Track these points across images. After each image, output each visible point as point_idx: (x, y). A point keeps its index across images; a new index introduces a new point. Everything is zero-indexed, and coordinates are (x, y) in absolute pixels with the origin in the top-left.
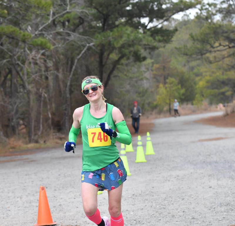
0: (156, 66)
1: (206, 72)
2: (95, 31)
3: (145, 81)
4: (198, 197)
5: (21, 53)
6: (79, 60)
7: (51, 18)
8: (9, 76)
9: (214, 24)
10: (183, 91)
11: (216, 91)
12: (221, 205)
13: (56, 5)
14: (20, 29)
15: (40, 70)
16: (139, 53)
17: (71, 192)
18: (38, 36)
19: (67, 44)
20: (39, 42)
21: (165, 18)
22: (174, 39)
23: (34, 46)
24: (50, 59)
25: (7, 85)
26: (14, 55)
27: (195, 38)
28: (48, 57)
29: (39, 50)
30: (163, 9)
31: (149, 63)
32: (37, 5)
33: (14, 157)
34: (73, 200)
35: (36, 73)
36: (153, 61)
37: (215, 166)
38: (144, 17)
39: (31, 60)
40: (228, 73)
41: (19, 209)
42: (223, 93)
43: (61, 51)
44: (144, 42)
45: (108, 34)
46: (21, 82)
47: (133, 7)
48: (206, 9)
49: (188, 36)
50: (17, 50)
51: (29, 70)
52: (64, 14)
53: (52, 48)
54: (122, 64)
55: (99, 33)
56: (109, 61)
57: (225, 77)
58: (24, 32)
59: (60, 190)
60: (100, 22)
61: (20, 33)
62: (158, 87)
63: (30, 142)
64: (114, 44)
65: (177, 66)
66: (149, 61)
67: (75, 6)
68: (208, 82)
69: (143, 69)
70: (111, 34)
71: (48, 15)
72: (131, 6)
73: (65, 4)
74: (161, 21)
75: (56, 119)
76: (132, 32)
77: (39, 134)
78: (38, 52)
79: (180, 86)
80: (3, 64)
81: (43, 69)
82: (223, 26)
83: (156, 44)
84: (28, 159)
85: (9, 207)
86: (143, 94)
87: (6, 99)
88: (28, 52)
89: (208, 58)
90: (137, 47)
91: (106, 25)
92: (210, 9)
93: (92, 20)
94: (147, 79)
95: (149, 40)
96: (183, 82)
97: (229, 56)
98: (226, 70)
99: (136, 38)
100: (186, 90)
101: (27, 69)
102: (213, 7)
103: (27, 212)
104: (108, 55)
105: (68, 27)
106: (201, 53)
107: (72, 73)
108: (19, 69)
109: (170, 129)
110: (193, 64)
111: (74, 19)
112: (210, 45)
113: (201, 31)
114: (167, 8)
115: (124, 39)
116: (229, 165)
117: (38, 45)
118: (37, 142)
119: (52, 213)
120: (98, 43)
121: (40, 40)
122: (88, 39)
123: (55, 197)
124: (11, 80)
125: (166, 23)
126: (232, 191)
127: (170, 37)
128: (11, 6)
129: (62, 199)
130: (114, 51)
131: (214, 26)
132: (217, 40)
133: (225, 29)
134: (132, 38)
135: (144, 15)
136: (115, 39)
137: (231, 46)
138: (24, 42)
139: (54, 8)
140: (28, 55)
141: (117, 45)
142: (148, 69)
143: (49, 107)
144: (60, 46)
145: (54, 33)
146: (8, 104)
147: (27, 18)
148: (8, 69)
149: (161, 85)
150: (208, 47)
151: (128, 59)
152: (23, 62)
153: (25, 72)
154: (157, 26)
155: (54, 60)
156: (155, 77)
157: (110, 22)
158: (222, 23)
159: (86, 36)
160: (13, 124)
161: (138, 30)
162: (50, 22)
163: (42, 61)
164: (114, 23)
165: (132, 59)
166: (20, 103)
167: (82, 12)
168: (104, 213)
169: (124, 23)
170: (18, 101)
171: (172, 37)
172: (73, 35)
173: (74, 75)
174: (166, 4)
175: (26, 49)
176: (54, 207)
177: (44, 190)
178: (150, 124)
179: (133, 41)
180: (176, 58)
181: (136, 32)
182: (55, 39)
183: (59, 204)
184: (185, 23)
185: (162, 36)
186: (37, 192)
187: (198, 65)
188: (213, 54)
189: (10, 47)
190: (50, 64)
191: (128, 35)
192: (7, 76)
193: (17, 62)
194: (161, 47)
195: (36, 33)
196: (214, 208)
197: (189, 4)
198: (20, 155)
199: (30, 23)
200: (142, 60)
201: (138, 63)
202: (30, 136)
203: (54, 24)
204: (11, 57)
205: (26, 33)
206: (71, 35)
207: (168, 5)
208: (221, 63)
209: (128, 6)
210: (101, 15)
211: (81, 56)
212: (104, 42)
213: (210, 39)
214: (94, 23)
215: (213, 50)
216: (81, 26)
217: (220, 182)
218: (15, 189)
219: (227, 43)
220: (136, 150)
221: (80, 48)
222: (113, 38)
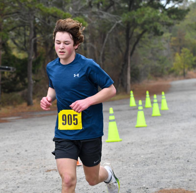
0: (174, 38)
2: (123, 11)
3: (164, 51)
6: (110, 34)
10: (194, 58)
14: (63, 10)
18: (77, 15)
19: (100, 21)
22: (187, 16)
25: (53, 54)
36: (171, 34)
43: (96, 27)
44: (162, 19)
45: (133, 13)
53: (87, 25)
54: (144, 37)
55: (126, 13)
56: (135, 35)
60: (127, 4)
62: (174, 55)
64: (137, 21)
65: (191, 39)
66: (166, 34)
69: (163, 41)
70: (136, 13)
76: (152, 12)
79: (192, 55)
83: (171, 21)
90: (156, 24)
91: (132, 6)
93: (120, 2)
94: (166, 49)
95: (165, 18)
96: (195, 51)
99: (155, 16)
104: (133, 30)
105: (102, 7)
107: (104, 44)
109: (183, 89)
115: (146, 16)
120: (125, 20)
121: (78, 19)
122: (117, 17)
127: (183, 16)
130: (138, 27)
134: (152, 15)
141: (139, 22)
142: (167, 41)
144: (95, 22)
145: (90, 13)
149: (177, 54)
151: (149, 33)
156: (173, 47)
157: (135, 4)
159: (116, 15)
162: (86, 4)
165: (152, 33)
171: (185, 15)
173: (106, 46)
178: (168, 85)
179: (153, 19)
180: (189, 32)
182: (91, 18)
185: (177, 15)
190: (86, 37)
191: (149, 14)
194: (176, 24)
195: (76, 12)
199: (71, 5)
200: (160, 34)
203: (90, 5)
206: (104, 14)
211: (112, 31)
214: (122, 5)
216: (112, 7)
221: (110, 25)
222: (137, 16)
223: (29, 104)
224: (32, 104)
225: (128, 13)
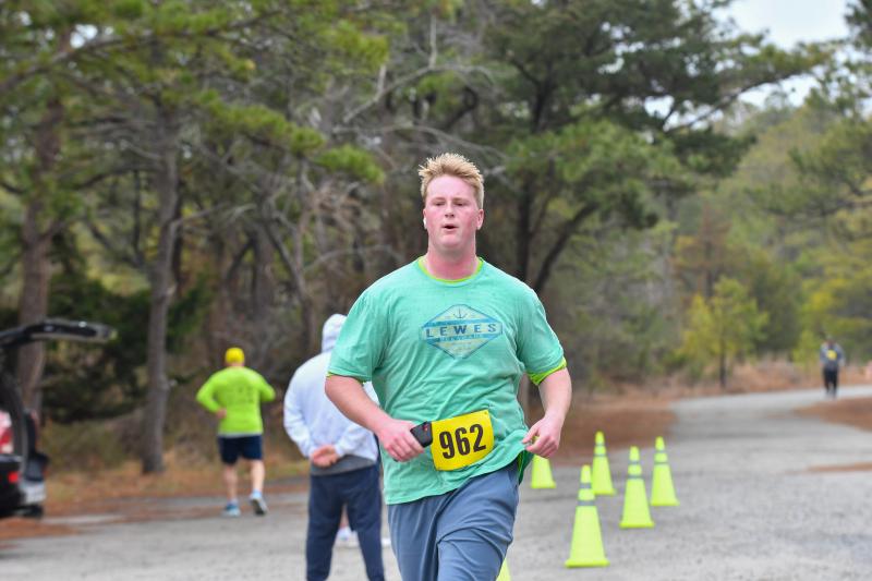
0: (685, 241)
2: (510, 133)
3: (650, 285)
5: (289, 188)
7: (380, 89)
8: (249, 257)
9: (863, 123)
10: (762, 319)
13: (397, 48)
14: (289, 117)
15: (341, 241)
16: (638, 201)
18: (340, 138)
20: (345, 160)
21: (716, 103)
22: (743, 164)
23: (329, 170)
24: (372, 211)
25: (241, 282)
26: (266, 194)
27: (806, 163)
28: (366, 202)
29: (340, 179)
30: (716, 75)
31: (663, 235)
32: (343, 50)
35: (331, 248)
36: (675, 225)
38: (657, 95)
39: (317, 211)
43: (406, 186)
44: (651, 173)
45: (549, 142)
46: (285, 276)
47: (626, 66)
48: (839, 80)
49: (784, 158)
50: (277, 178)
51: (310, 240)
52: (419, 79)
53: (382, 177)
54: (586, 233)
55: (522, 138)
56: (549, 223)
58: (300, 125)
60: (525, 104)
61: (290, 130)
62: (687, 304)
64: (561, 172)
65: (749, 246)
66: (664, 226)
67: (454, 55)
69: (646, 249)
70: (557, 140)
71: (373, 79)
72: (620, 61)
73: (423, 48)
74: (705, 109)
76: (618, 139)
78: (337, 188)
79: (753, 304)
80: (232, 220)
81: (350, 239)
83: (687, 177)
86: (642, 323)
87: (238, 324)
88: (309, 186)
89: (842, 223)
90: (628, 184)
91: (543, 114)
92: (853, 79)
93: (501, 99)
95: (665, 164)
96: (763, 291)
99: (630, 156)
100: (773, 318)
101: (304, 237)
102: (861, 72)
104: (545, 205)
105: (431, 116)
106: (822, 209)
108: (278, 237)
109: (720, 431)
110: (797, 238)
111: (453, 92)
112: (851, 184)
113: (825, 142)
114: (726, 71)
115: (593, 158)
117: (340, 168)
120: (517, 167)
121: (347, 153)
122: (489, 153)
124: (254, 268)
125: (719, 115)
127: (733, 160)
128: (265, 50)
130: (564, 192)
131: (864, 130)
134: (618, 153)
135: (659, 89)
136: (567, 156)
138: (299, 155)
139: (392, 57)
140: (308, 194)
141: (570, 175)
142: (660, 250)
144: (404, 170)
145: (389, 133)
147: (312, 86)
148: (248, 234)
149: (699, 300)
150: (844, 191)
151: (605, 217)
152: (294, 217)
153: (300, 245)
154: (692, 124)
155: (386, 214)
156: (680, 274)
157: (555, 108)
159: (484, 144)
161: (637, 133)
162: (376, 98)
163: (349, 213)
164: (564, 110)
165: (615, 218)
166: (278, 337)
167: (474, 74)
169: (599, 112)
170: (272, 330)
171: (738, 160)
172: (445, 139)
174: (725, 59)
175: (304, 178)
178: (664, 414)
179: (620, 165)
180: (744, 219)
181: (630, 139)
182: (389, 152)
184: (775, 117)
185: (710, 156)
187: (812, 244)
188: (859, 214)
189: (257, 169)
190: (372, 223)
191: (607, 146)
192: (243, 253)
193: (276, 214)
194: (706, 188)
195: (337, 129)
197: (792, 61)
199: (319, 101)
200: (644, 222)
201: (632, 232)
203: (389, 105)
204: (257, 198)
205: (308, 131)
206: (439, 140)
207: (730, 64)
209: (612, 61)
210: (529, 83)
212: (534, 166)
213: (850, 169)
214: (507, 108)
215: (857, 200)
216: (468, 116)
220: (621, 491)
222: (561, 154)
223: (150, 466)
224: (162, 470)
225: (531, 139)
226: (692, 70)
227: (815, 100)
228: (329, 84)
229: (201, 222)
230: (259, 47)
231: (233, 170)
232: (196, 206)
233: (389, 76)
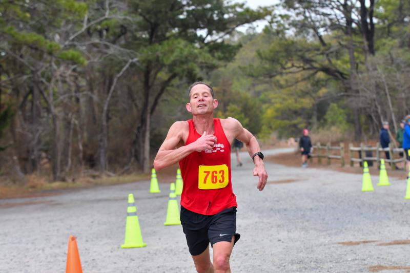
1: (276, 98)
2: (140, 44)
4: (264, 252)
5: (47, 68)
6: (119, 78)
7: (85, 26)
8: (30, 97)
9: (286, 40)
10: (246, 121)
11: (287, 122)
12: (292, 263)
13: (92, 9)
14: (46, 37)
15: (69, 90)
16: (194, 72)
17: (107, 243)
18: (68, 47)
19: (105, 59)
20: (70, 55)
21: (226, 31)
22: (237, 57)
23: (63, 60)
24: (83, 77)
25: (27, 108)
26: (37, 70)
27: (263, 55)
28: (80, 73)
29: (68, 64)
30: (225, 19)
32: (68, 9)
33: (34, 198)
34: (110, 254)
35: (65, 93)
37: (285, 215)
38: (201, 28)
39: (59, 78)
40: (303, 100)
41: (41, 264)
42: (295, 126)
43: (97, 67)
44: (200, 60)
45: (156, 48)
46: (45, 105)
47: (188, 16)
48: (277, 22)
49: (254, 54)
50: (41, 64)
51: (56, 90)
52: (101, 21)
53: (86, 62)
54: (172, 86)
55: (145, 46)
56: (157, 82)
57: (298, 106)
58: (51, 41)
59: (92, 241)
60: (146, 32)
61: (46, 43)
63: (55, 180)
64: (162, 60)
65: (240, 91)
67: (116, 12)
68: (277, 110)
70: (160, 47)
71: (82, 22)
72: (185, 13)
73: (103, 9)
74: (222, 34)
75: (89, 152)
76: (186, 46)
77: (67, 169)
78: (67, 68)
79: (243, 115)
80: (22, 82)
81: (73, 89)
82: (296, 42)
83: (215, 62)
84: (52, 201)
85: (28, 262)
87: (26, 125)
88: (55, 67)
89: (278, 81)
90: (191, 65)
91: (154, 36)
92: (282, 21)
93: (136, 30)
95: (205, 57)
96: (247, 110)
97: (304, 80)
98: (300, 97)
99: (191, 54)
100: (250, 121)
101: (53, 89)
102: (285, 19)
103: (51, 268)
104: (156, 74)
105: (107, 37)
107: (110, 95)
108: (42, 88)
110: (260, 88)
111: (115, 27)
112: (281, 65)
113: (271, 48)
114: (230, 18)
115: (175, 54)
116: (302, 213)
117: (68, 59)
118: (63, 180)
119: (84, 270)
120: (143, 58)
121: (71, 53)
122: (132, 53)
123: (86, 249)
124: (32, 102)
125: (227, 37)
126: (305, 245)
127: (233, 54)
128: (35, 9)
129: (95, 252)
130: (164, 68)
131: (286, 43)
132: (289, 60)
133: (299, 47)
134: (185, 53)
135: (202, 26)
136: (164, 54)
137: (306, 67)
138: (50, 54)
139: (90, 12)
140: (55, 71)
141: (167, 61)
143: (79, 137)
144: (96, 60)
145: (89, 44)
146: (28, 131)
147: (55, 24)
148: (29, 87)
149: (220, 113)
150: (279, 68)
151: (181, 79)
152: (49, 80)
153: (51, 92)
154: (217, 40)
155: (88, 78)
157: (159, 33)
158: (295, 39)
159: (129, 49)
160: (33, 157)
161: (193, 44)
162: (83, 29)
163: (72, 78)
164: (163, 35)
165: (185, 80)
166: (43, 131)
167: (125, 19)
168: (149, 270)
169: (177, 35)
170: (41, 128)
171: (235, 54)
172: (113, 47)
173: (113, 97)
174: (228, 13)
175: (53, 64)
176: (86, 262)
177: (74, 241)
179: (186, 58)
180: (238, 80)
181: (191, 46)
182: (89, 52)
183: (92, 258)
184: (251, 37)
185: (223, 53)
186: (63, 244)
187: (266, 90)
188: (285, 77)
189: (32, 60)
190: (83, 83)
191: (181, 49)
192: (27, 95)
193: (41, 79)
194: (222, 66)
195: (66, 43)
196: (284, 266)
197: (257, 14)
198: (42, 196)
199: (58, 30)
202: (55, 173)
203: (89, 32)
204: (33, 72)
205: (54, 43)
206: (111, 47)
207: (231, 15)
208: (294, 87)
209: (182, 13)
210: (148, 23)
211: (122, 75)
212: (150, 58)
213: (281, 59)
214: (139, 34)
215: (284, 71)
216: (122, 37)
217: (291, 235)
218: (36, 239)
219: (302, 65)
221: (120, 64)
222: (162, 53)
225: (149, 47)
226: (216, 18)
227: (267, 30)
228: (63, 23)
229: (9, 82)
230: (32, 8)
231: (22, 60)
232: (7, 76)
233: (89, 21)
